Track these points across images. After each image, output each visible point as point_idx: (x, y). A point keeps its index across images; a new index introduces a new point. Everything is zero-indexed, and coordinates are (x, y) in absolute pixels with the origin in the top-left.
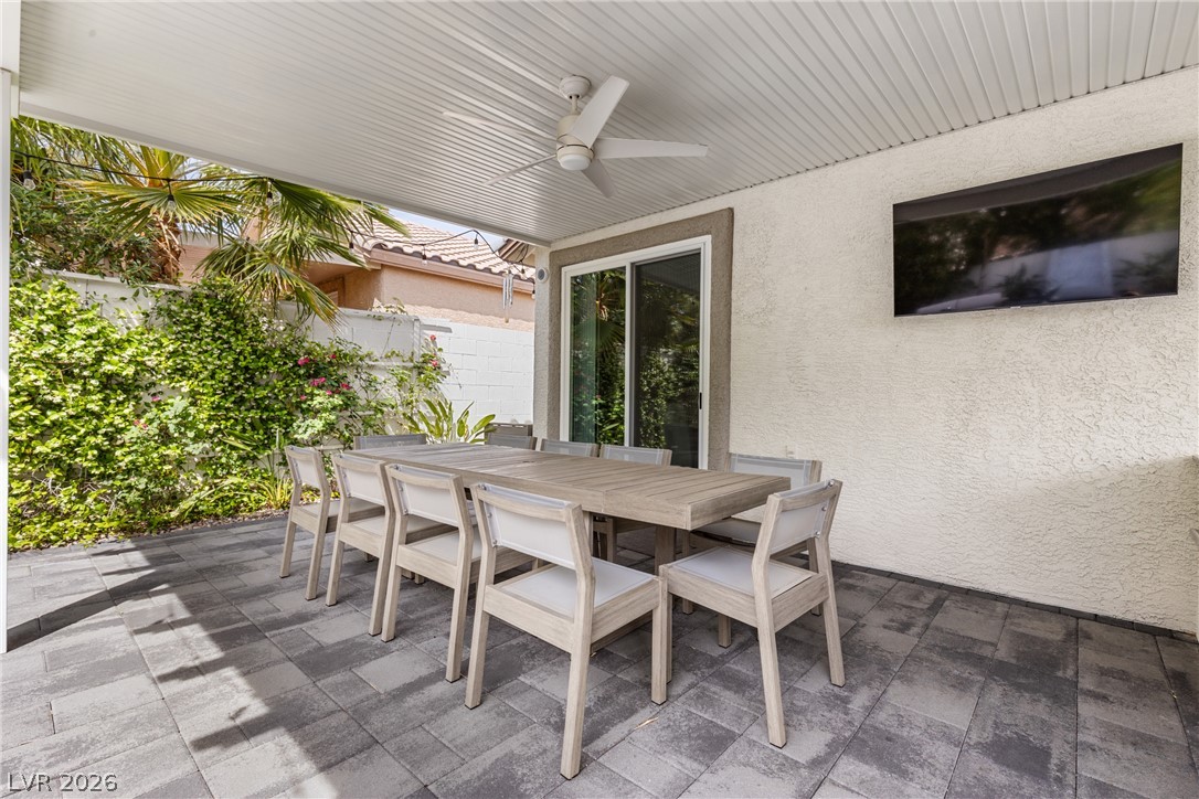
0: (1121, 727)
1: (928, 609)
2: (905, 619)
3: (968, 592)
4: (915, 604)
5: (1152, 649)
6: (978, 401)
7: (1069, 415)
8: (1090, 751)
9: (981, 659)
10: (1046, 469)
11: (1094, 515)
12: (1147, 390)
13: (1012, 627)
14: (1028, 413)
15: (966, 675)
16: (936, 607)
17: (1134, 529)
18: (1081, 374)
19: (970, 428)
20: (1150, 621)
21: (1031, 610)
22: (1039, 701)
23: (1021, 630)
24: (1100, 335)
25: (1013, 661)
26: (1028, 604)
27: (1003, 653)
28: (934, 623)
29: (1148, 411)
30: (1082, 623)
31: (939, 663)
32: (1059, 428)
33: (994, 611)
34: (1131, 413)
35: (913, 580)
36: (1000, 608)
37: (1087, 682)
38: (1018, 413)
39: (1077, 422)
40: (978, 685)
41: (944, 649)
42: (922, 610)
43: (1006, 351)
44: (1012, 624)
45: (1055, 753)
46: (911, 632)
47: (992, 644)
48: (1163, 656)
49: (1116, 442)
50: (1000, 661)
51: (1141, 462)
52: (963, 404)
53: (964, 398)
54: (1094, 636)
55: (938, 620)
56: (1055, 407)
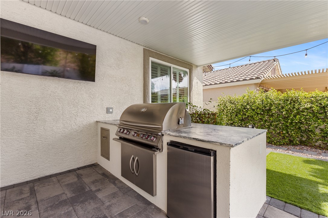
0: (108, 195)
1: (30, 195)
2: (25, 205)
3: (40, 180)
4: (23, 196)
5: (94, 171)
6: (41, 109)
7: (70, 112)
8: (111, 207)
9: (65, 201)
10: (64, 129)
11: (77, 140)
12: (88, 105)
13: (63, 184)
14: (59, 112)
15: (67, 211)
16: (33, 192)
17: (86, 141)
18: (73, 100)
19: (38, 119)
20: (89, 164)
21: (63, 175)
22: (90, 202)
23: (66, 183)
24: (77, 90)
25: (74, 195)
26: (61, 174)
27: (69, 195)
28: (38, 199)
29: (88, 111)
30: (77, 172)
31: (55, 214)
32: (68, 116)
33: (53, 182)
34: (84, 111)
35: (13, 186)
36: (54, 179)
37: (93, 189)
38: (56, 112)
39: (72, 114)
40: (73, 211)
41: (51, 206)
42: (28, 197)
43: (51, 92)
44: (62, 183)
45: (107, 215)
46: (33, 209)
47: (64, 193)
48: (97, 171)
49: (82, 119)
50: (71, 197)
51: (87, 124)
52: (35, 110)
53: (35, 108)
54: (82, 174)
55: (39, 197)
56: (67, 110)
